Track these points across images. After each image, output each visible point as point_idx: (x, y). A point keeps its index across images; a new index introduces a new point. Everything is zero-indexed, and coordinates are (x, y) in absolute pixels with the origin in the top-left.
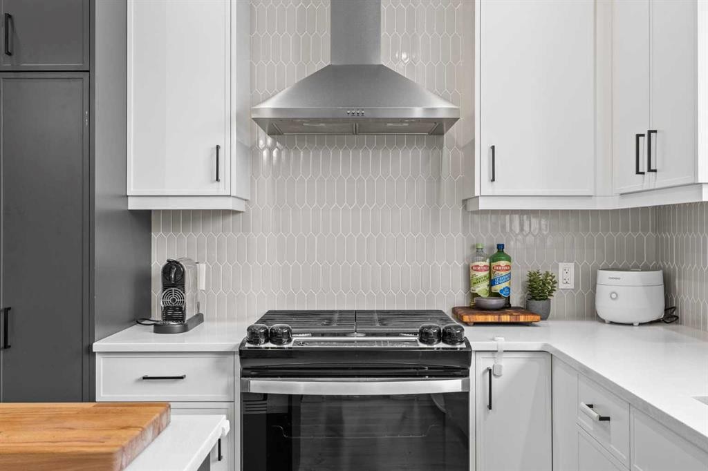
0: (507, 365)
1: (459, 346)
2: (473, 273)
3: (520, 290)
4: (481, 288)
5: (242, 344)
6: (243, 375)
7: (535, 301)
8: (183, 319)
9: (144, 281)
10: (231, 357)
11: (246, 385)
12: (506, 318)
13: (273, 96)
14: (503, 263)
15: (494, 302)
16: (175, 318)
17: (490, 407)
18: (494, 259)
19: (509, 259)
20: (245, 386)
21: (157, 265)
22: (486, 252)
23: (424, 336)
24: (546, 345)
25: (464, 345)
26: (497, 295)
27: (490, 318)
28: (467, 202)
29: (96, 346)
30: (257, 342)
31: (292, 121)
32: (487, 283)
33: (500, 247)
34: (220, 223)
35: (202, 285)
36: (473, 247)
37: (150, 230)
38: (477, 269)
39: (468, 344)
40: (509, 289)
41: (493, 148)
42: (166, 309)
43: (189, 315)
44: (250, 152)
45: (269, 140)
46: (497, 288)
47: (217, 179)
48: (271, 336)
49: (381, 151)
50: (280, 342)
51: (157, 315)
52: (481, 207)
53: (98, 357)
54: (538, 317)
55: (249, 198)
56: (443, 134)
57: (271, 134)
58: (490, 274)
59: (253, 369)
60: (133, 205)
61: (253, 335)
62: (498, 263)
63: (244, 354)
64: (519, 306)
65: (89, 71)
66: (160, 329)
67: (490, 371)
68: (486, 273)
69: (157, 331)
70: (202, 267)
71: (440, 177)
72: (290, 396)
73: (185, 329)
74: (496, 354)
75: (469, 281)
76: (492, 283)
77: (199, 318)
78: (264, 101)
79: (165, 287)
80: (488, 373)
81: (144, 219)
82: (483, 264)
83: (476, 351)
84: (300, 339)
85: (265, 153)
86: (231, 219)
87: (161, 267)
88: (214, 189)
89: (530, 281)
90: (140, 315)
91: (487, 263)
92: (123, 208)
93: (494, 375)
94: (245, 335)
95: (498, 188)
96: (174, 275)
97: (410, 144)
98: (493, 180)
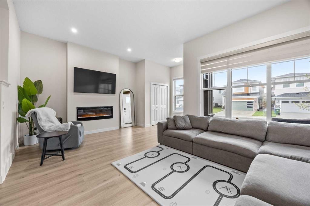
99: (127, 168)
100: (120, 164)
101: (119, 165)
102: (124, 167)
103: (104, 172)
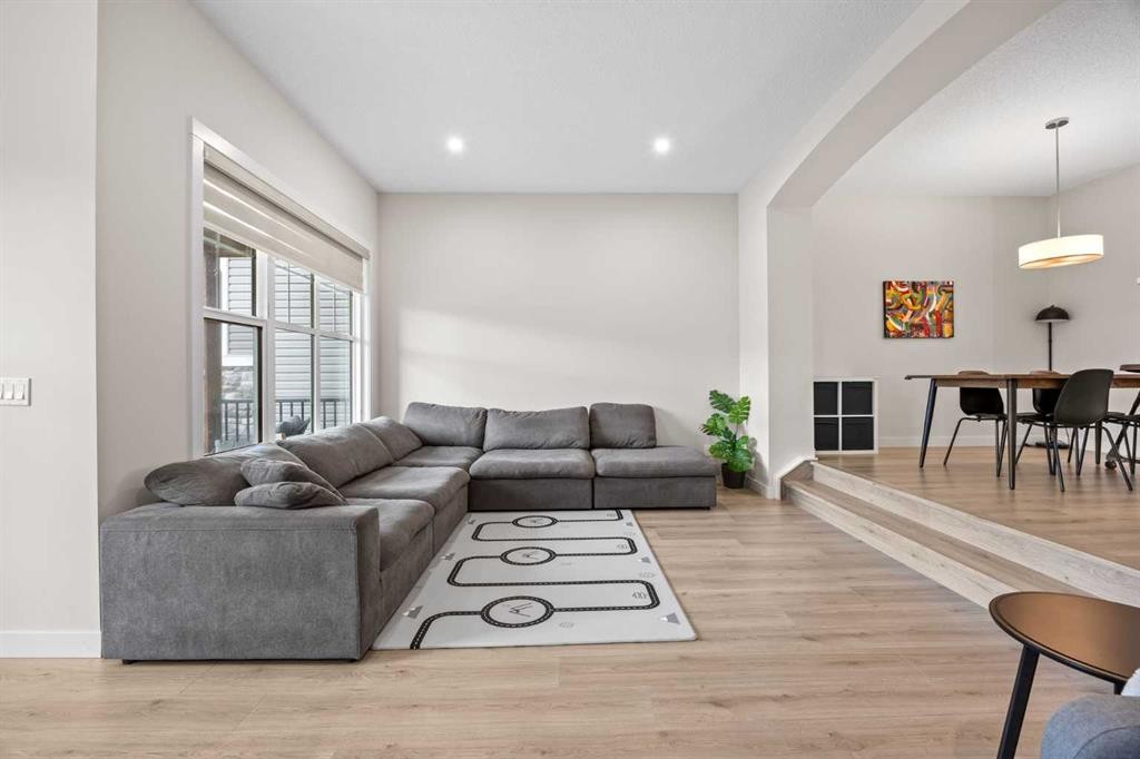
99: (652, 598)
100: (665, 619)
101: (672, 618)
102: (658, 603)
103: (727, 617)
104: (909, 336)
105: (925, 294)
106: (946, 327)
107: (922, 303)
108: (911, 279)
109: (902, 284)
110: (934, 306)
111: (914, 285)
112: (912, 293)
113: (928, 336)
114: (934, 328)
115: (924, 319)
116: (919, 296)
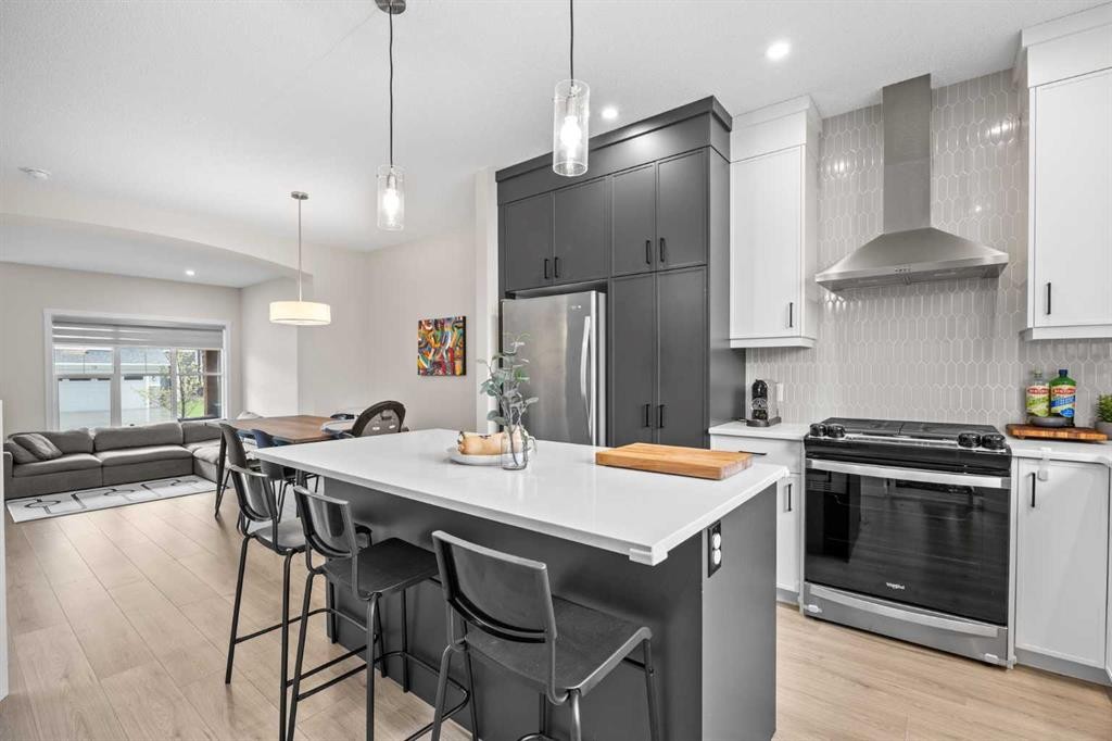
0: (1054, 472)
1: (999, 451)
2: (1029, 395)
3: (1089, 411)
4: (1040, 409)
5: (807, 436)
6: (807, 457)
7: (1104, 423)
8: (766, 418)
9: (741, 394)
10: (798, 444)
11: (810, 463)
12: (1064, 435)
13: (835, 263)
14: (1066, 387)
15: (1052, 420)
16: (760, 417)
17: (1033, 505)
18: (1054, 383)
19: (1073, 383)
20: (808, 463)
21: (749, 383)
22: (1046, 377)
23: (963, 440)
24: (1100, 458)
25: (1004, 451)
26: (1057, 415)
27: (1044, 434)
28: (1024, 333)
29: (711, 430)
30: (817, 434)
31: (850, 281)
32: (1047, 404)
33: (1063, 373)
34: (794, 356)
35: (780, 398)
36: (1031, 373)
37: (744, 361)
38: (1034, 391)
39: (1009, 450)
40: (1073, 411)
41: (1049, 285)
42: (755, 411)
43: (771, 417)
44: (817, 306)
45: (833, 296)
46: (1058, 409)
47: (791, 326)
48: (827, 431)
49: (932, 297)
50: (835, 436)
51: (749, 416)
52: (1034, 338)
53: (712, 437)
54: (1105, 436)
55: (815, 337)
56: (997, 276)
57: (833, 291)
58: (1050, 396)
59: (815, 453)
60: (734, 345)
61: (815, 430)
62: (1060, 387)
63: (807, 442)
64: (1087, 426)
65: (707, 265)
66: (750, 424)
67: (1034, 475)
68: (1046, 396)
69: (749, 425)
70: (781, 387)
71: (994, 314)
72: (848, 475)
73: (767, 425)
74: (1041, 462)
75: (1025, 402)
76: (1052, 404)
77: (778, 420)
78: (828, 267)
79: (754, 397)
80: (1031, 477)
81: (741, 354)
82: (1042, 387)
83: (1018, 457)
84: (850, 436)
85: (830, 304)
86: (802, 352)
87: (751, 384)
88: (789, 332)
89: (1101, 404)
90: (738, 415)
91: (1047, 386)
92: (727, 347)
93: (1040, 479)
94: (808, 430)
95: (1053, 320)
96: (760, 390)
97: (962, 288)
98: (1049, 313)
104: (432, 374)
105: (443, 330)
106: (458, 364)
107: (441, 340)
108: (434, 318)
109: (428, 323)
110: (449, 344)
111: (436, 322)
112: (435, 331)
113: (445, 374)
114: (448, 365)
115: (442, 356)
116: (439, 333)
